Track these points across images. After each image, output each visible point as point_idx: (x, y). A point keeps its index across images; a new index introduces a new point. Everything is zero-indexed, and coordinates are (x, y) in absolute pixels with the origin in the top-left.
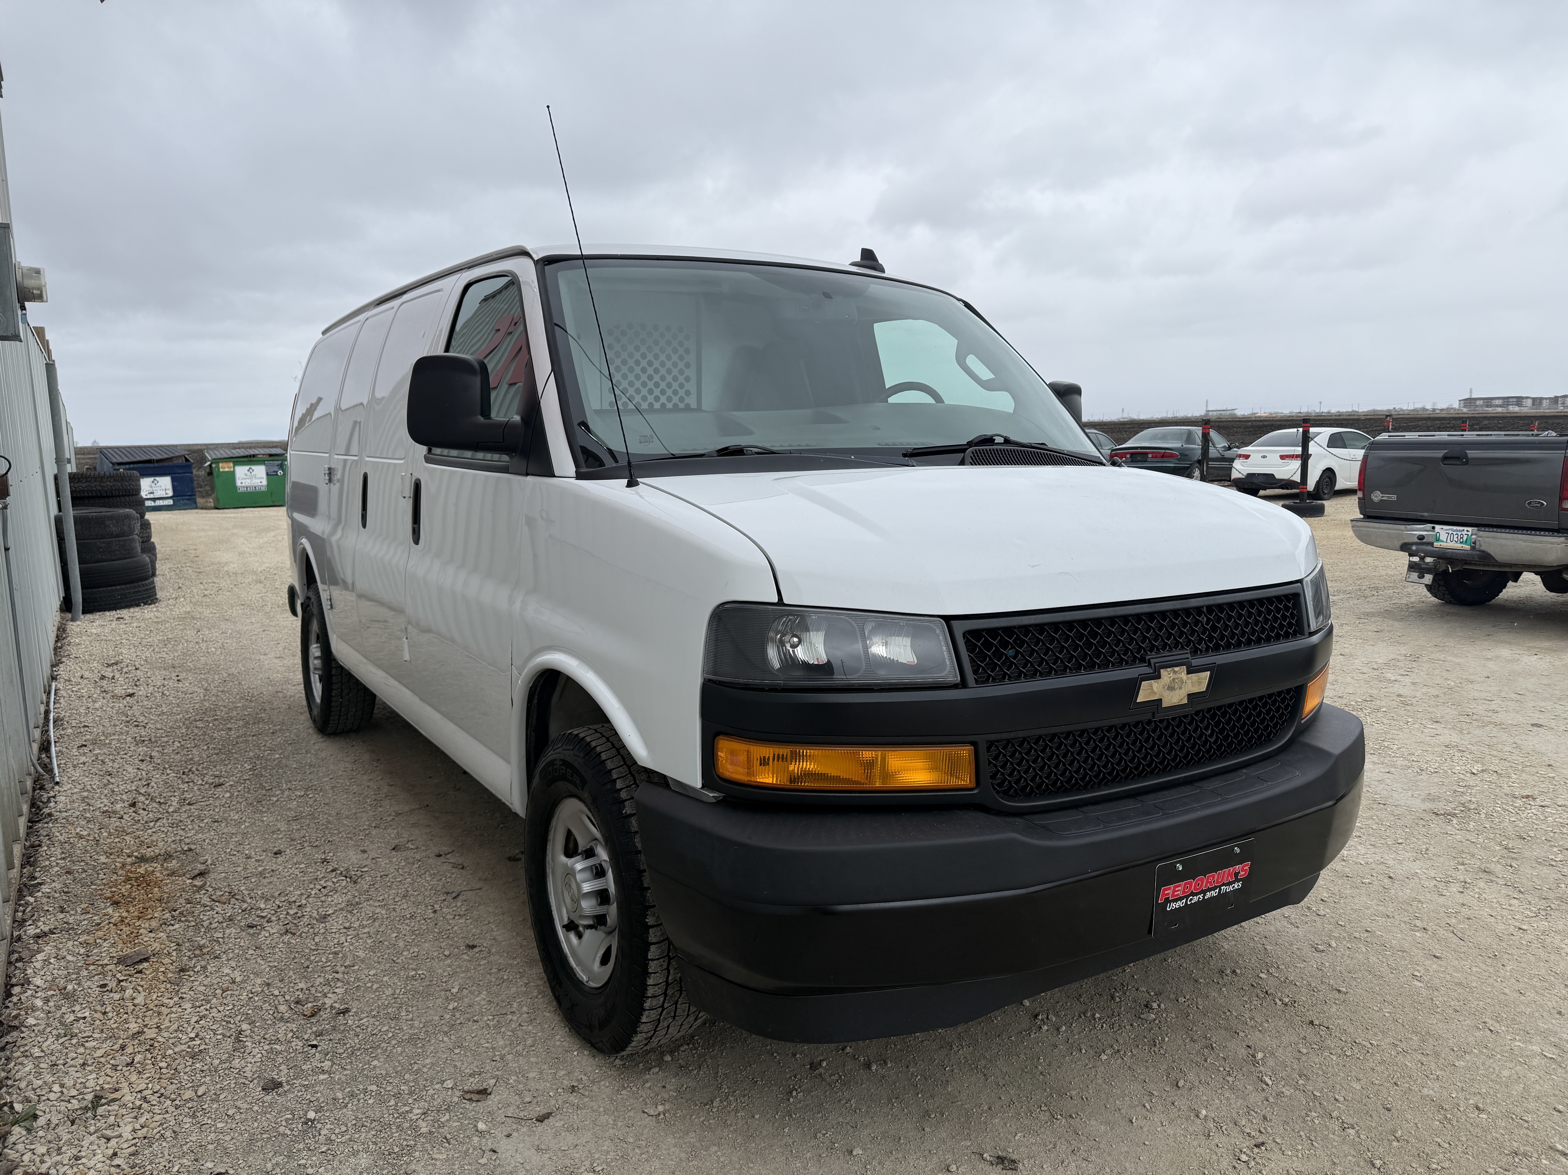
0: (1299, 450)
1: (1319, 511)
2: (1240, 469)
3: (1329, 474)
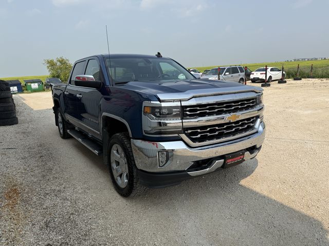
0: (265, 72)
1: (269, 85)
2: (252, 77)
3: (270, 77)
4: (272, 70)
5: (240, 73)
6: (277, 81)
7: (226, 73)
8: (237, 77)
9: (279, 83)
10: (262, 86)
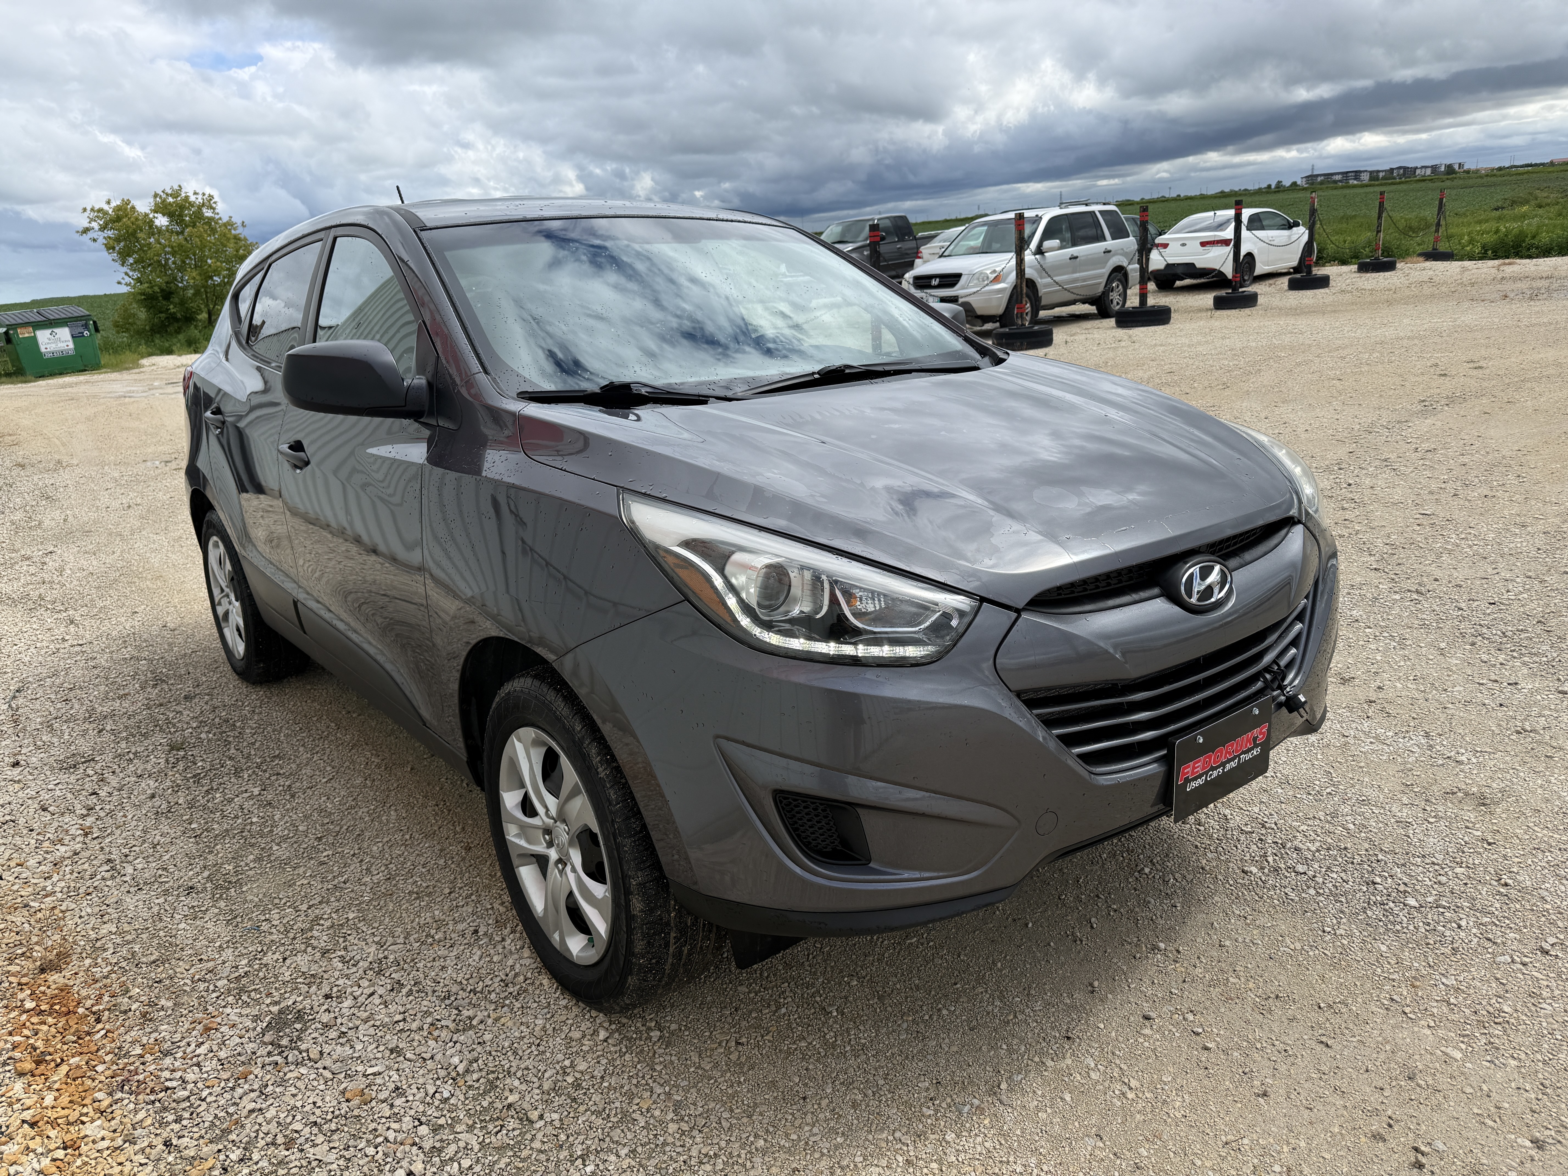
1: (1250, 301)
2: (1158, 260)
3: (1251, 260)
4: (1256, 223)
5: (1110, 243)
6: (1284, 281)
7: (1047, 244)
8: (1093, 262)
9: (1295, 285)
10: (1220, 304)
